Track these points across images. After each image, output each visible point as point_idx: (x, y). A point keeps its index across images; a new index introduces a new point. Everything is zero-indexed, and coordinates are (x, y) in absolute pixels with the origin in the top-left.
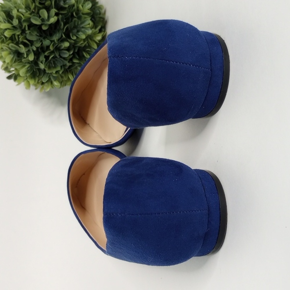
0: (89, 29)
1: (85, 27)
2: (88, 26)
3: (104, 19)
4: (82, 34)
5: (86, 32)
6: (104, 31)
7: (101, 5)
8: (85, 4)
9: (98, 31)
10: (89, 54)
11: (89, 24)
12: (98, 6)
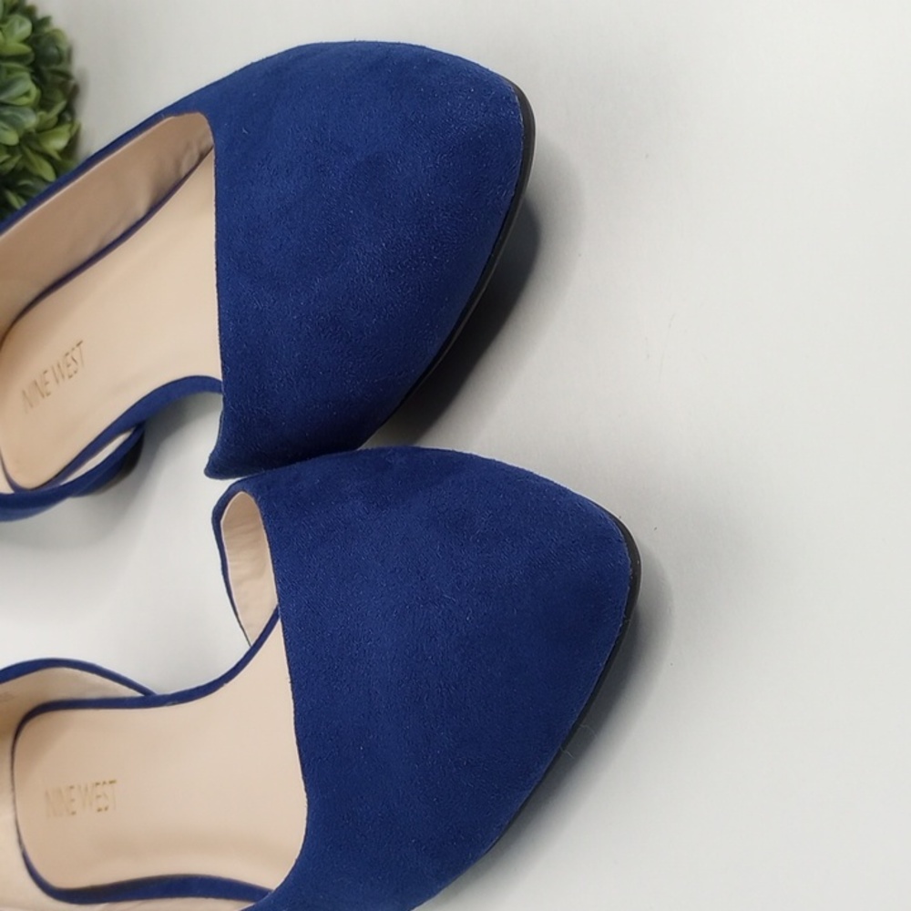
0: (29, 110)
1: (14, 103)
2: (25, 100)
3: (67, 76)
4: (5, 129)
5: (19, 119)
6: (72, 122)
7: (57, 31)
8: (10, 22)
9: (55, 120)
10: (25, 197)
11: (27, 94)
12: (48, 34)
